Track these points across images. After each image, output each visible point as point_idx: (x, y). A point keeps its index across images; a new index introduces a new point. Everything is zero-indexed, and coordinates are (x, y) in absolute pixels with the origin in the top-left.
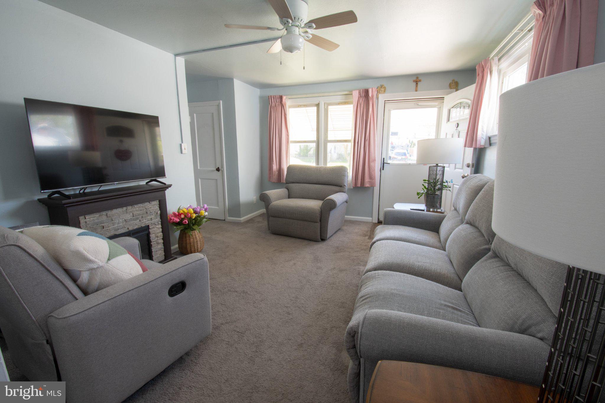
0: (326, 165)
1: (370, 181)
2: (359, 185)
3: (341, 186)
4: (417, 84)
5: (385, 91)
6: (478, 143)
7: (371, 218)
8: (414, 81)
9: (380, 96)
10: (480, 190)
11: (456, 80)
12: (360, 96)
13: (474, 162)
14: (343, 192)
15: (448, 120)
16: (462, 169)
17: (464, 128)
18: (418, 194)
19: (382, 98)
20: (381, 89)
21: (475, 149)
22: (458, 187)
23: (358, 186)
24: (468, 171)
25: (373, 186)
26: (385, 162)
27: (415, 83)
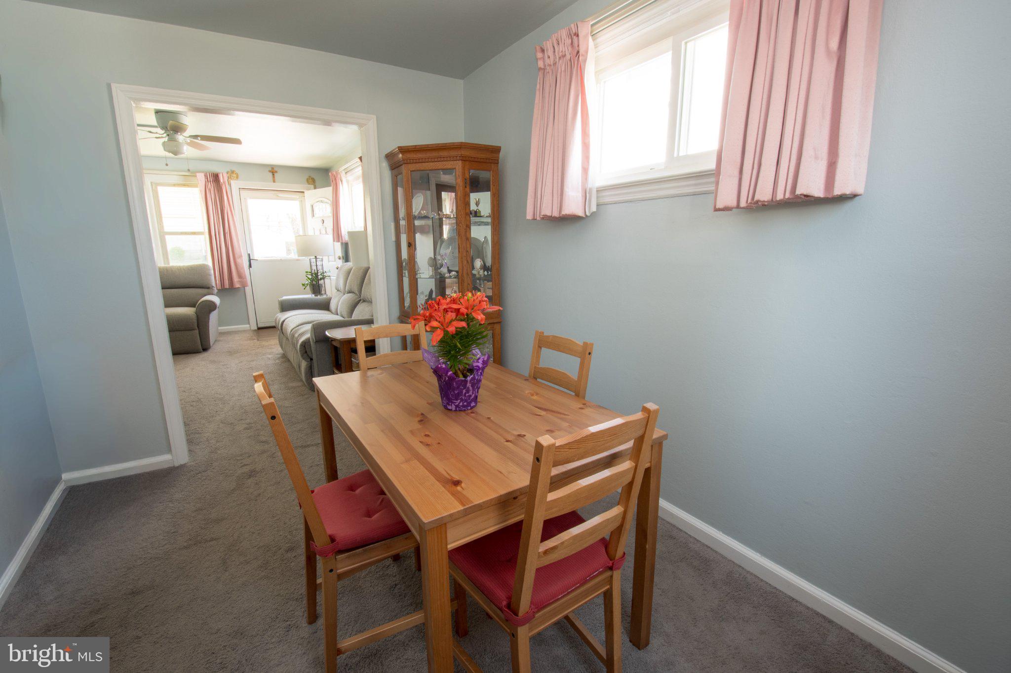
0: (169, 263)
1: (240, 280)
2: (227, 286)
3: (208, 288)
4: (273, 175)
5: (237, 177)
6: (343, 239)
7: (248, 326)
8: (270, 171)
9: (233, 182)
10: (351, 271)
11: (313, 176)
12: (207, 181)
13: (344, 255)
14: (212, 294)
15: (313, 216)
16: (335, 261)
17: (329, 224)
18: (303, 285)
19: (235, 185)
20: (232, 174)
21: (342, 243)
22: (335, 278)
23: (225, 287)
24: (340, 263)
25: (244, 285)
26: (251, 258)
27: (271, 174)
